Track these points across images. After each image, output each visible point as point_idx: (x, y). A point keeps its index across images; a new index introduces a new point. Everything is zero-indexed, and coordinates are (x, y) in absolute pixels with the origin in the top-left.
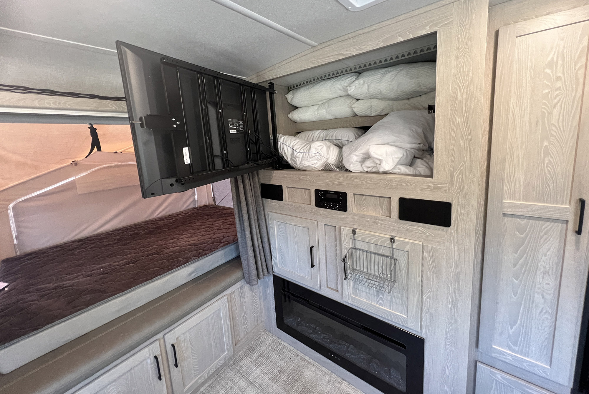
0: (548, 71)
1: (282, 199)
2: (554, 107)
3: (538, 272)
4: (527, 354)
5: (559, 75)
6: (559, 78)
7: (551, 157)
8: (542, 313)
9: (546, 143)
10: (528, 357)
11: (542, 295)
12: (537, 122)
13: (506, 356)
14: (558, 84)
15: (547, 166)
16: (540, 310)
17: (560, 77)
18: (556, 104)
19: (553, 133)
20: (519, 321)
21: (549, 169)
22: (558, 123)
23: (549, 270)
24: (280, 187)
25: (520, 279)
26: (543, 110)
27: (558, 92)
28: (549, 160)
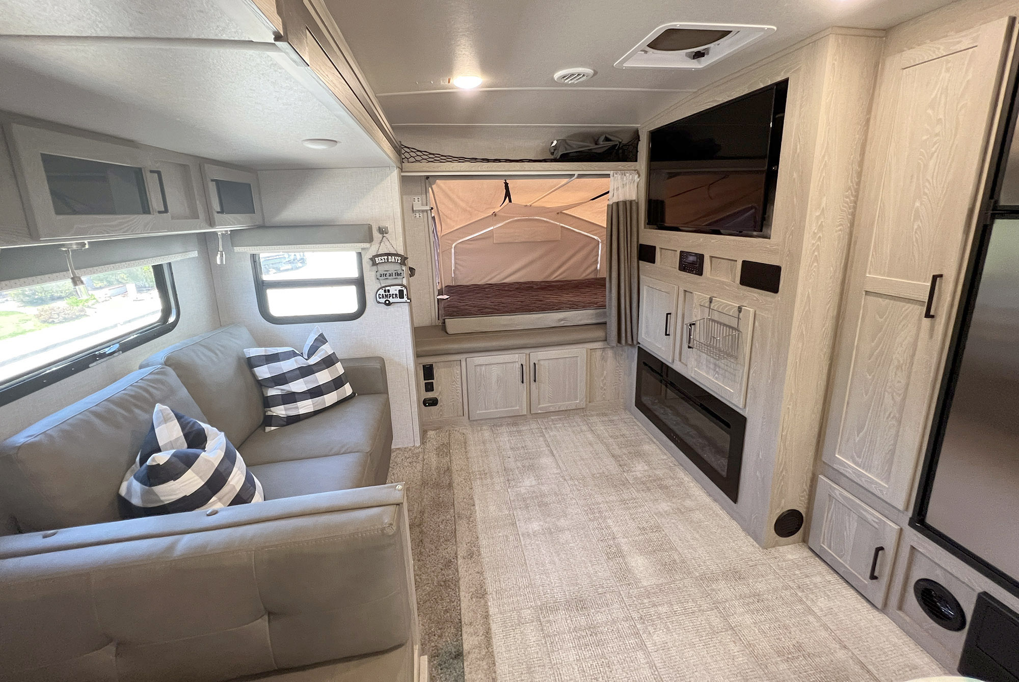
0: (930, 111)
1: (654, 262)
2: (931, 158)
3: (892, 367)
4: (868, 468)
5: (941, 116)
6: (939, 121)
7: (921, 221)
8: (890, 419)
9: (917, 204)
10: (870, 472)
11: (892, 396)
12: (912, 176)
13: (847, 468)
14: (938, 129)
15: (916, 232)
16: (887, 414)
17: (940, 119)
18: (933, 154)
19: (926, 191)
20: (866, 426)
21: (917, 236)
22: (932, 178)
23: (903, 364)
24: (654, 248)
25: (873, 374)
26: (920, 161)
27: (936, 139)
28: (919, 225)
